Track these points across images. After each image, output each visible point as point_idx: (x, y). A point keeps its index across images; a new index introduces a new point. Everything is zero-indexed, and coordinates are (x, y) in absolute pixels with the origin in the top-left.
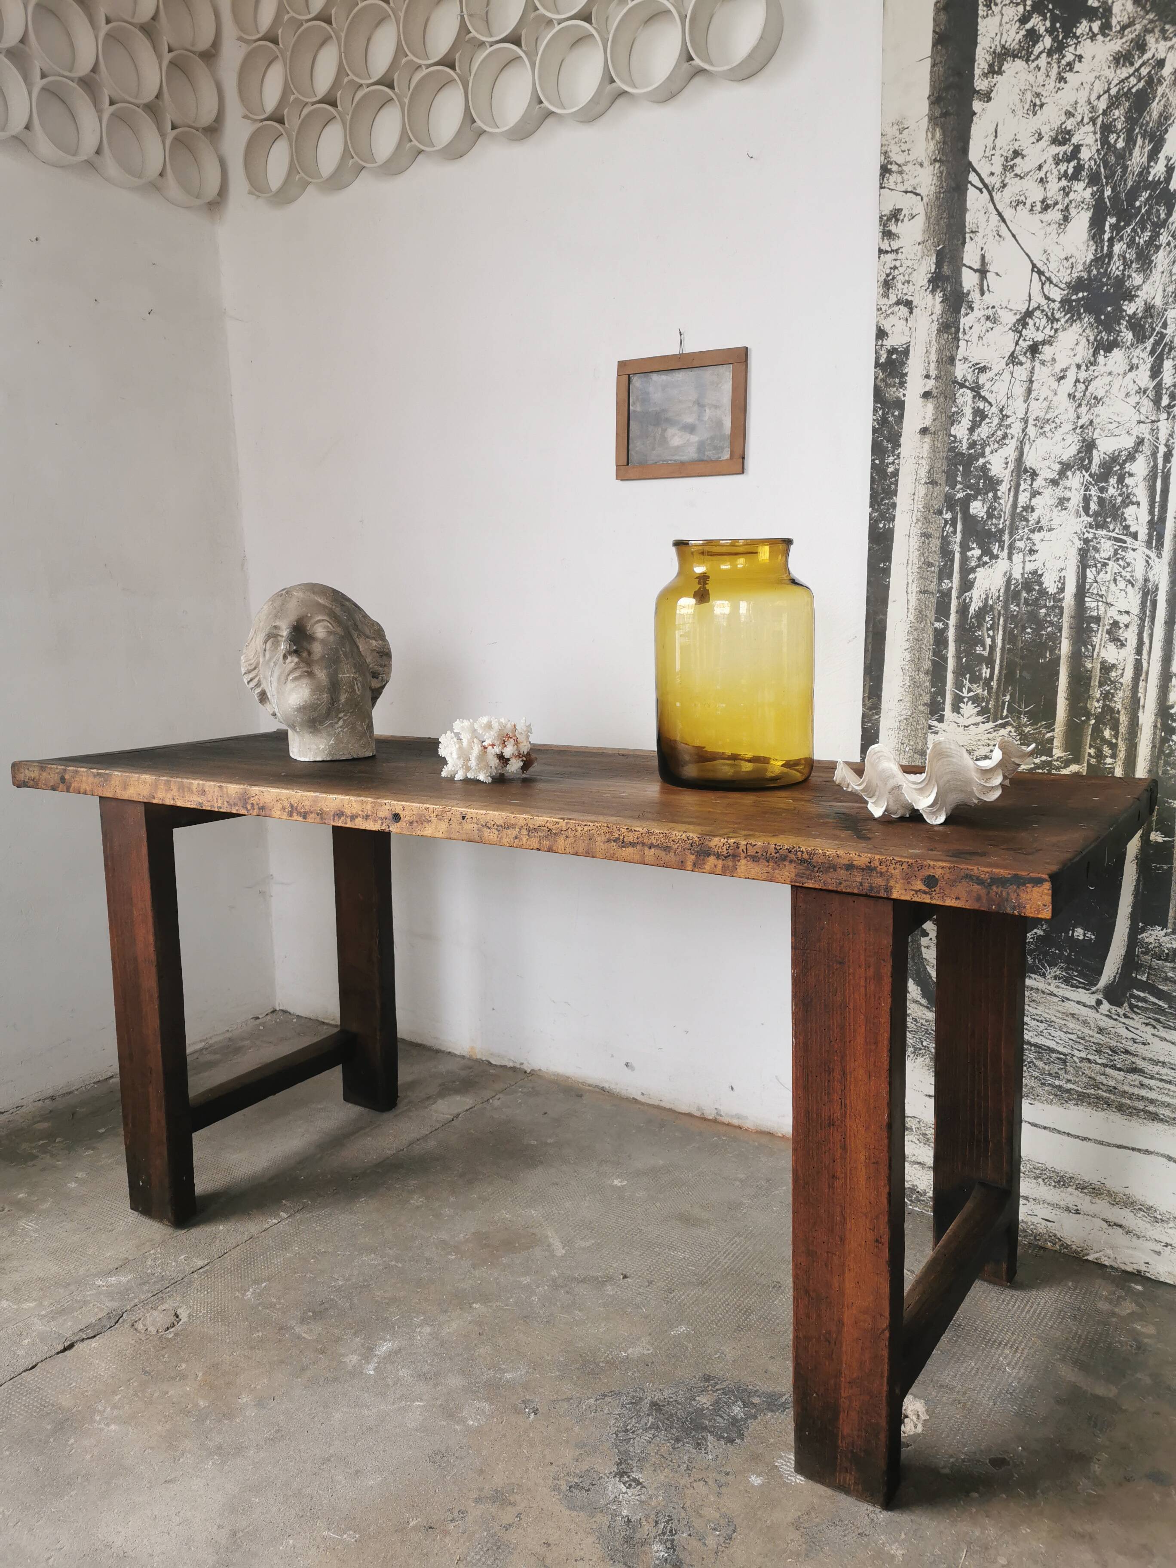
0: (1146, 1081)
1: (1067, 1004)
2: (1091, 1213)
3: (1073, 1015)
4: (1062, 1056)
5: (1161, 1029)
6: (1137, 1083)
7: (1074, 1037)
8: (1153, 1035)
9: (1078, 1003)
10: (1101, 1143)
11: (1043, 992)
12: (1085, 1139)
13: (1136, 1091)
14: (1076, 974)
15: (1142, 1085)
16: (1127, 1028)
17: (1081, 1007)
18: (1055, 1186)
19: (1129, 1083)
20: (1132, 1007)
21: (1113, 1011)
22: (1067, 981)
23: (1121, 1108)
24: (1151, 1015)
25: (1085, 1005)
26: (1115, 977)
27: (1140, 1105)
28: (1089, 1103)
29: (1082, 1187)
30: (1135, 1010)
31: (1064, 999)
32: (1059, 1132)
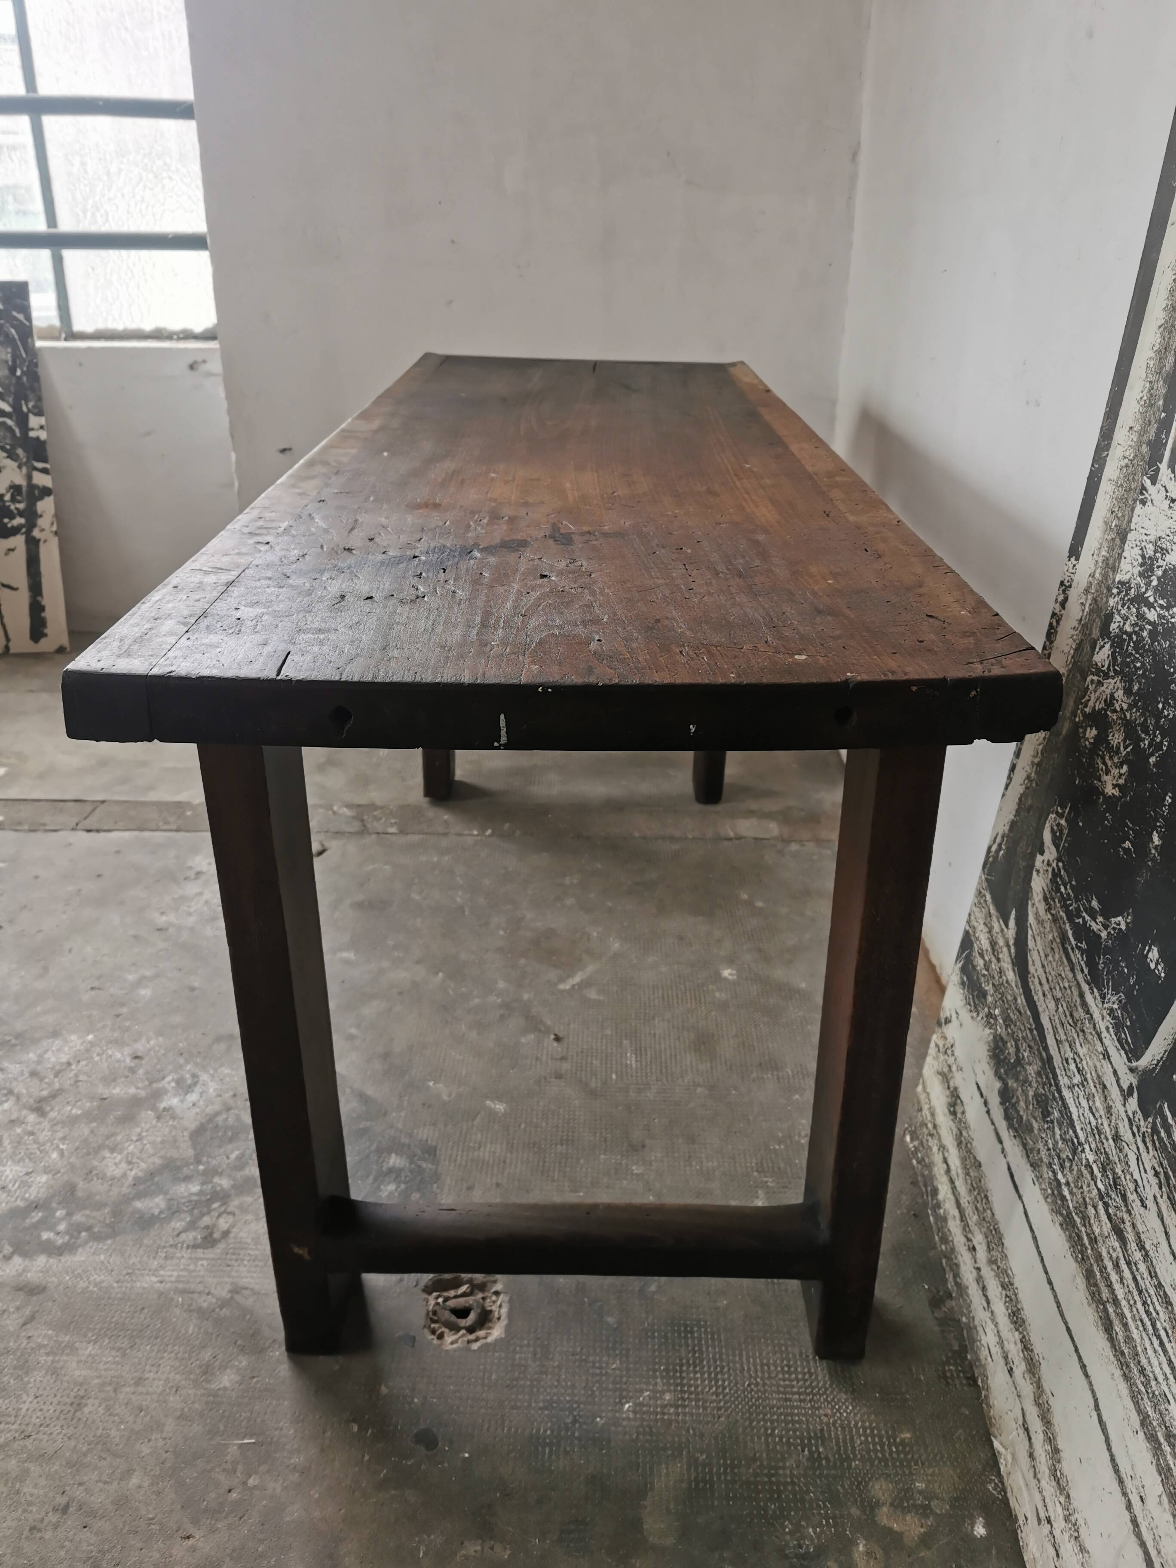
0: (1122, 1263)
1: (1105, 1063)
2: (1018, 1388)
3: (1105, 1087)
4: (1075, 1140)
5: (1165, 1196)
6: (1114, 1255)
7: (1094, 1123)
8: (1155, 1197)
9: (1115, 1072)
10: (1058, 1303)
11: (1095, 1027)
12: (1050, 1282)
13: (1109, 1265)
14: (1128, 1023)
15: (1117, 1266)
16: (1138, 1159)
17: (1114, 1080)
18: (1009, 1315)
19: (1110, 1246)
20: (1155, 1131)
21: (1137, 1117)
22: (1118, 1026)
23: (1089, 1275)
24: (1165, 1163)
25: (1118, 1081)
26: (1158, 1061)
27: (1105, 1294)
28: (1070, 1236)
29: (1026, 1346)
30: (1155, 1138)
31: (1106, 1056)
32: (1037, 1247)
